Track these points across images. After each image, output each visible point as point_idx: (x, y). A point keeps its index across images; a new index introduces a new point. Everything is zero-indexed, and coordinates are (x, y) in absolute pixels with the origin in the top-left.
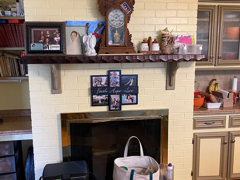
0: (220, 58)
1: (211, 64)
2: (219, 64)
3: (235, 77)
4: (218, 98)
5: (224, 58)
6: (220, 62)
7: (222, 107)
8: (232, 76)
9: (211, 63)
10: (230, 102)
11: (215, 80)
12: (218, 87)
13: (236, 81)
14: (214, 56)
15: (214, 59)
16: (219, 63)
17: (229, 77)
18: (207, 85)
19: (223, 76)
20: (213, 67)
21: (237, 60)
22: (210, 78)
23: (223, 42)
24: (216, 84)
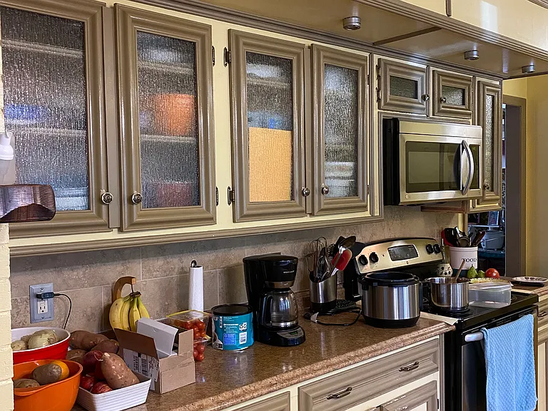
0: (138, 201)
1: (106, 227)
2: (135, 225)
3: (194, 262)
4: (139, 356)
5: (153, 202)
6: (140, 216)
7: (155, 392)
8: (185, 260)
9: (104, 220)
10: (184, 365)
11: (129, 280)
12: (142, 306)
13: (197, 276)
14: (114, 194)
15: (114, 206)
16: (136, 220)
17: (176, 262)
18: (104, 299)
19: (159, 263)
20: (113, 235)
21: (194, 208)
22: (112, 272)
23: (144, 144)
24: (134, 296)
